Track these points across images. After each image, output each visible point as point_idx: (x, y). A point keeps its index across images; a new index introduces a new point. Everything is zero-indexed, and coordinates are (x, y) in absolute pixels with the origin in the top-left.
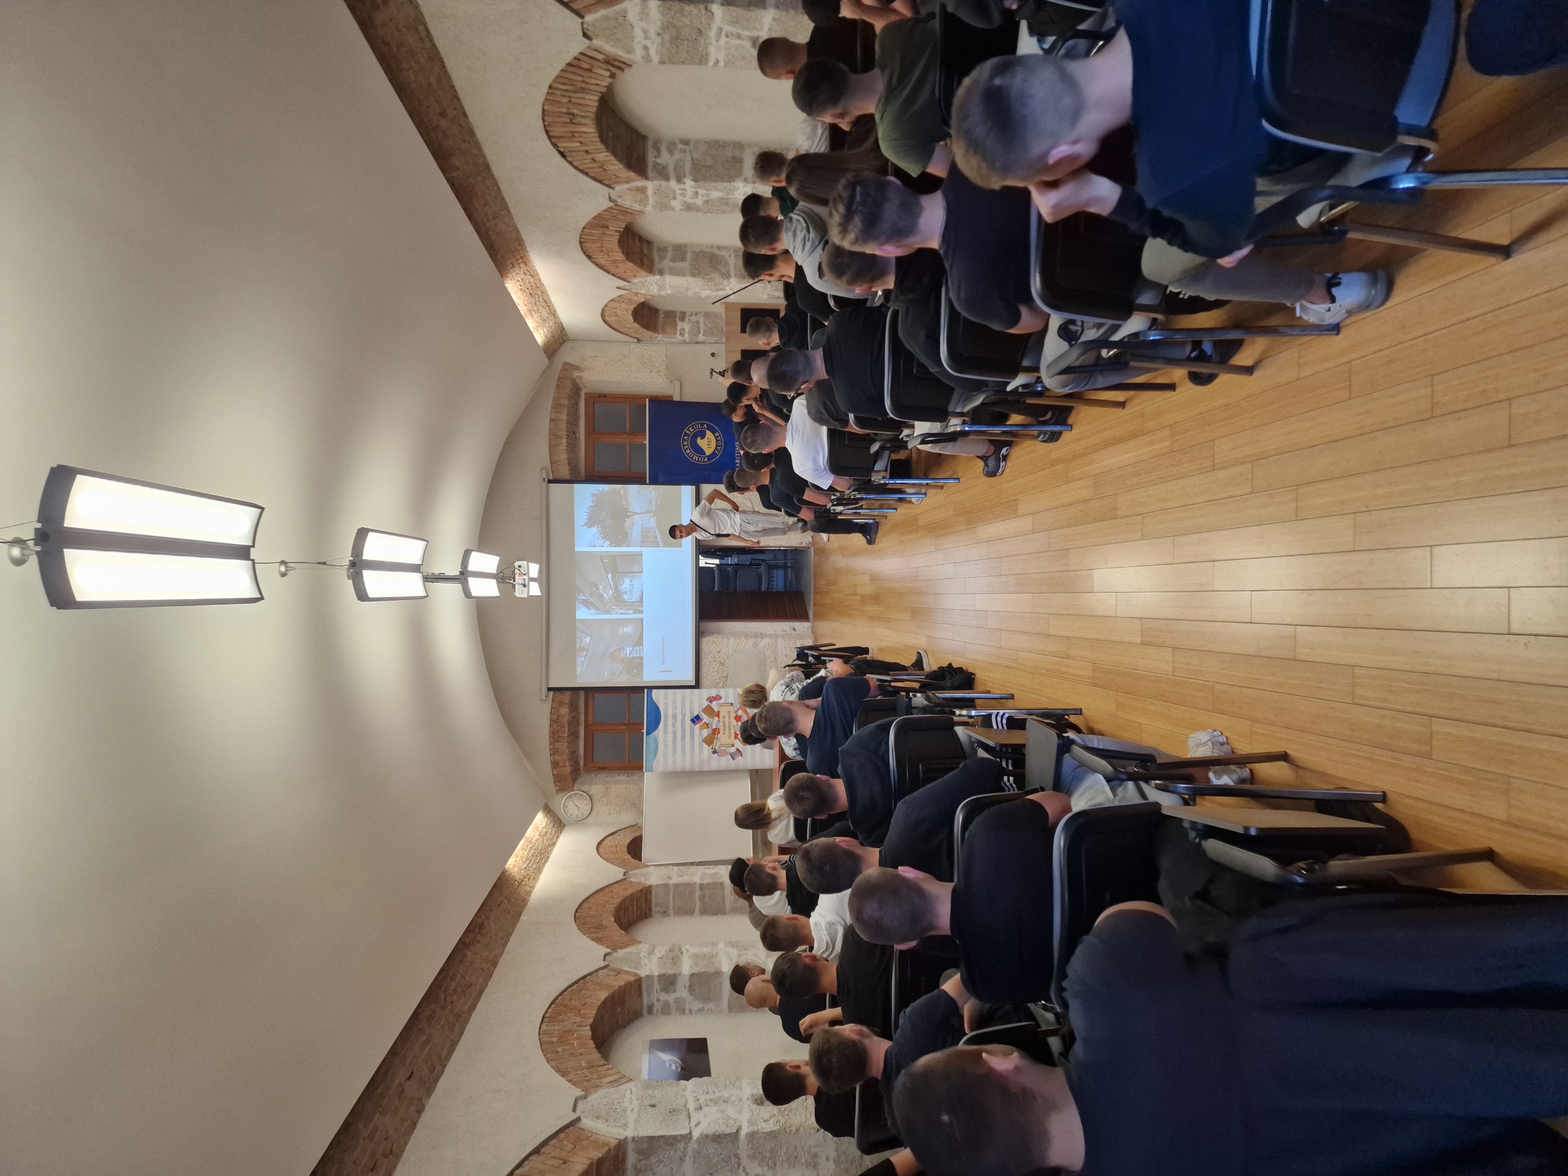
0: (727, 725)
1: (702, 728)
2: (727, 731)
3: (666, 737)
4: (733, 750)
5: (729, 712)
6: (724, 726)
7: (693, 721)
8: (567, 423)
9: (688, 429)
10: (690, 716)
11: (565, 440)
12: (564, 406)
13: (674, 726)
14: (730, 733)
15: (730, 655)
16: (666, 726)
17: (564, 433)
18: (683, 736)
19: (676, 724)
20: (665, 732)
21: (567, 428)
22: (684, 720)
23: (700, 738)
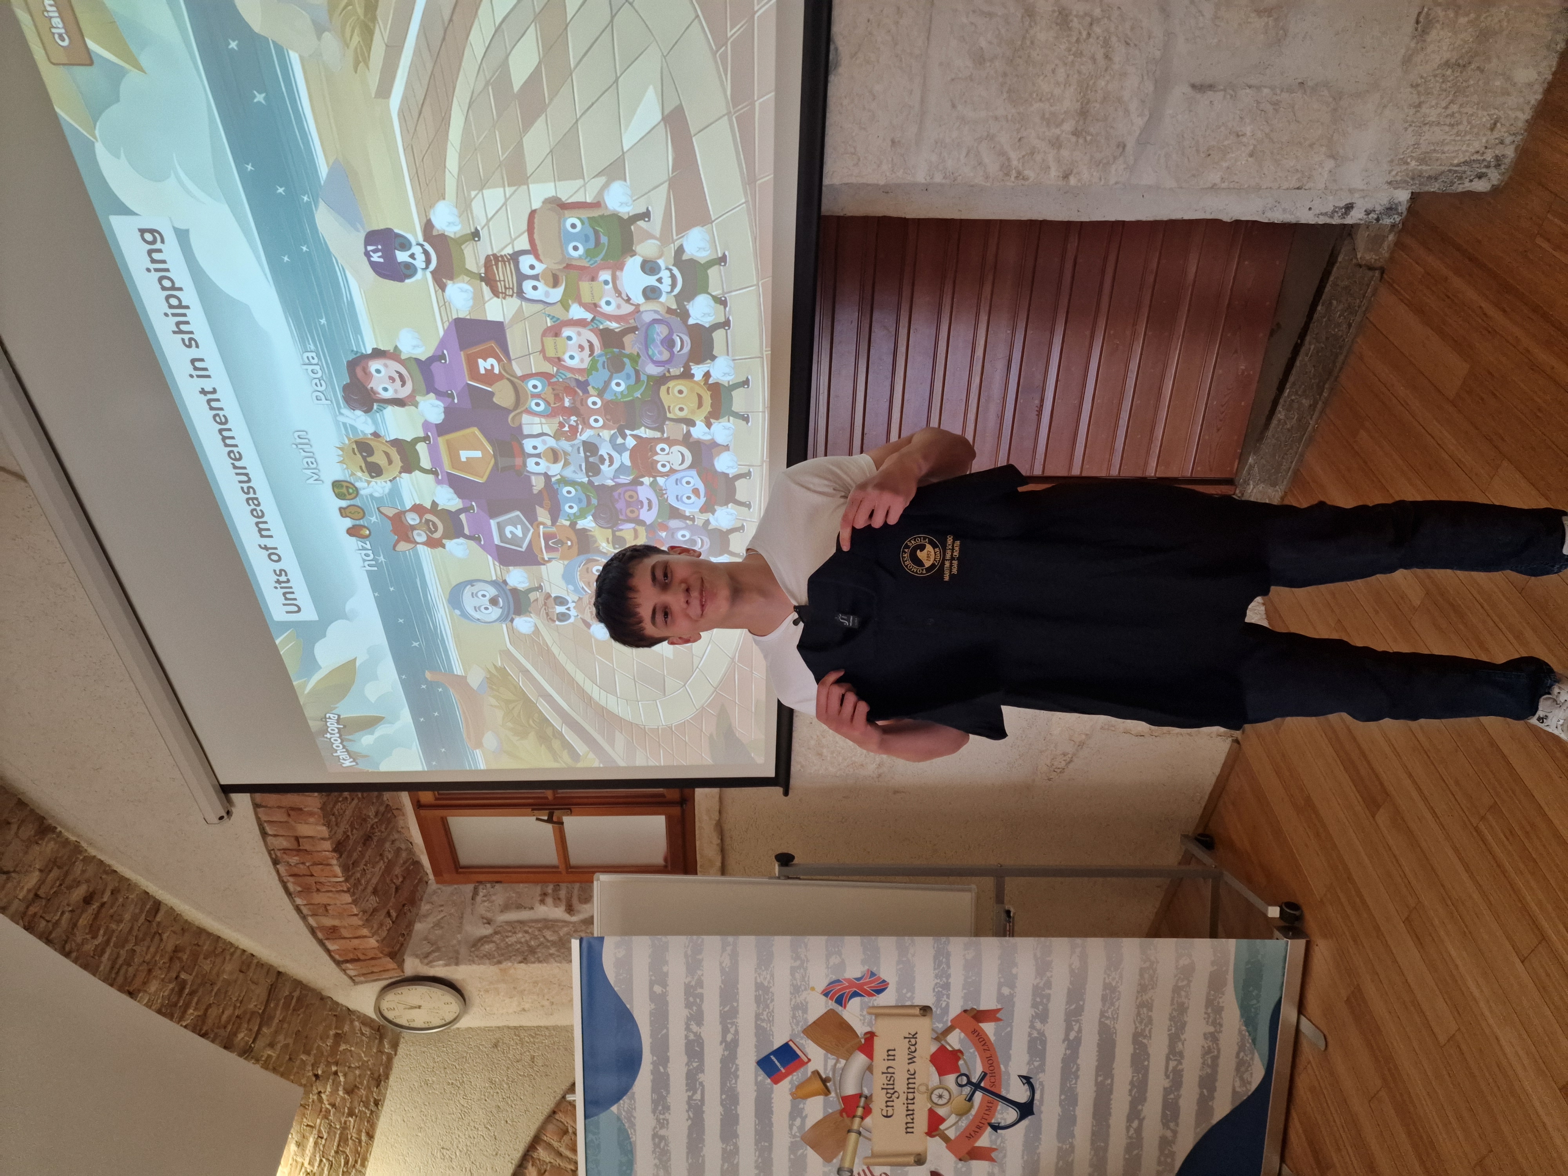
0: (901, 1085)
1: (800, 1094)
2: (899, 1106)
3: (663, 1124)
5: (914, 1037)
6: (890, 1087)
7: (765, 1064)
10: (758, 1049)
13: (693, 1081)
14: (910, 1113)
16: (661, 1083)
18: (729, 1121)
19: (700, 1078)
20: (660, 1103)
22: (734, 1063)
23: (795, 1129)
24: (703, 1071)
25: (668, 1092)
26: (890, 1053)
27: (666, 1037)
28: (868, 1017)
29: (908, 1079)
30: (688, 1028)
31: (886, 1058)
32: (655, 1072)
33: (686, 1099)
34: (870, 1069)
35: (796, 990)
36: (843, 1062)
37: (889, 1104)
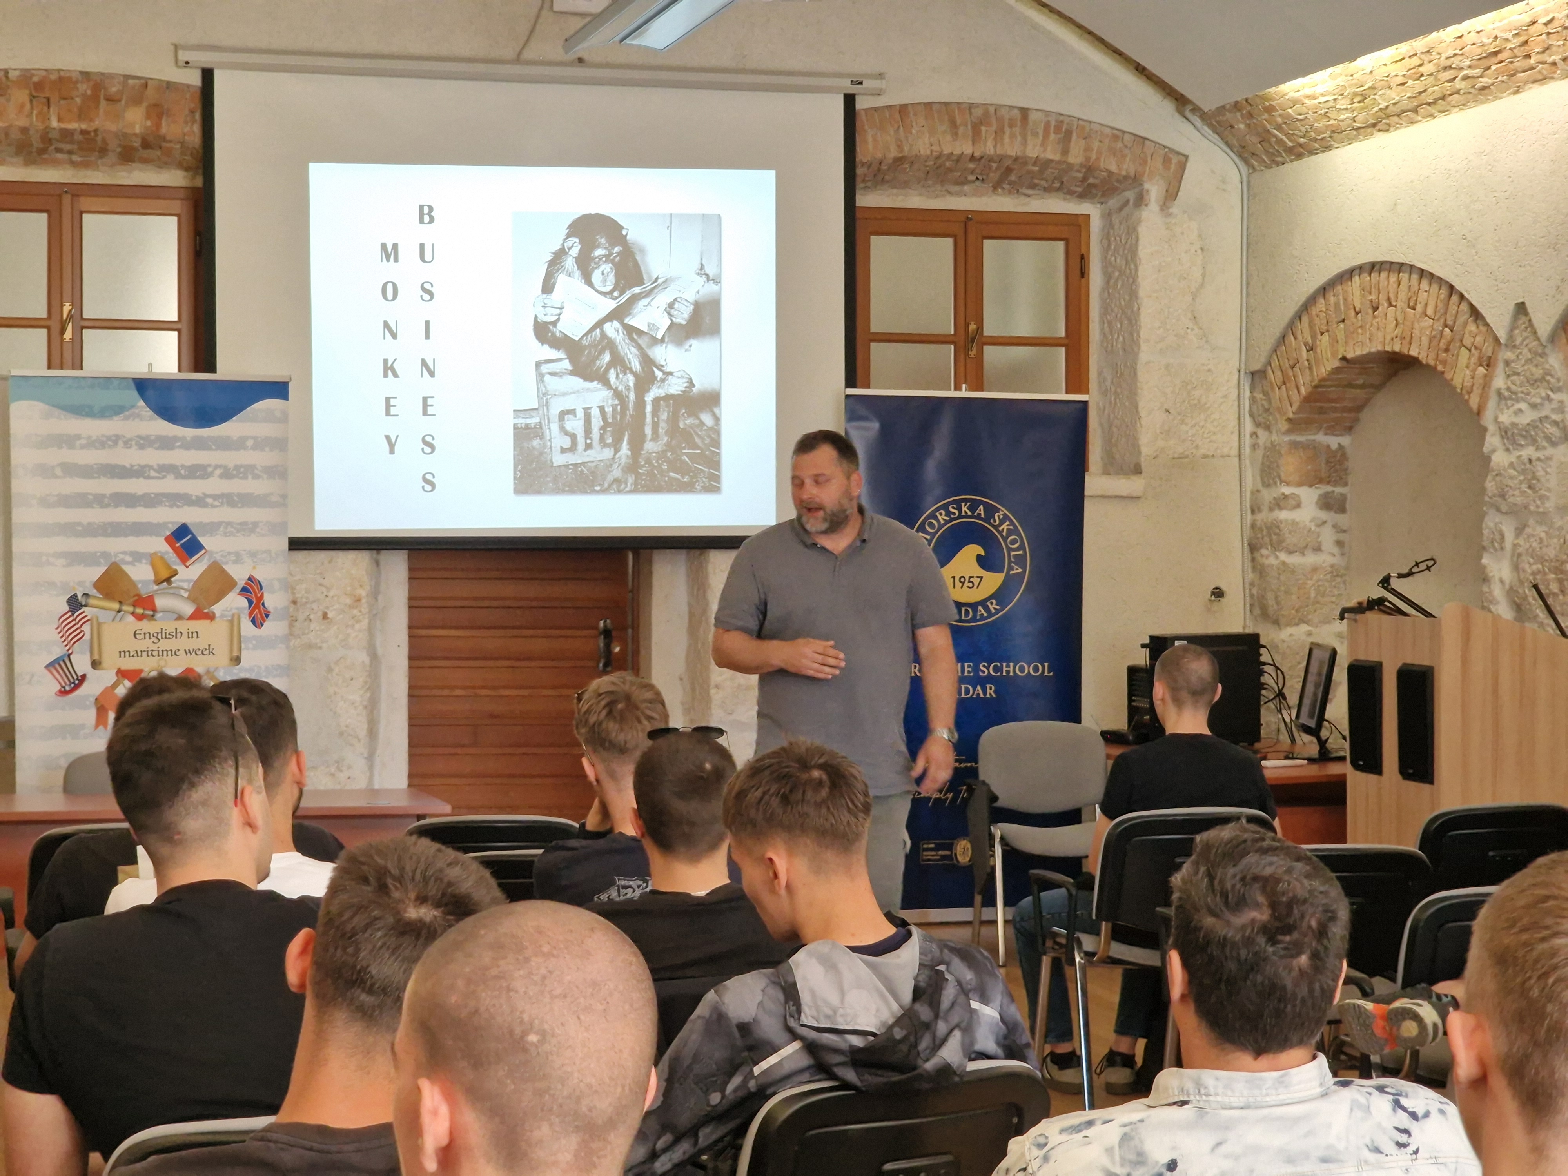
0: (164, 644)
1: (155, 560)
2: (147, 644)
3: (130, 444)
4: (81, 663)
6: (160, 635)
7: (182, 531)
8: (1016, 159)
9: (1006, 517)
10: (200, 525)
11: (967, 148)
12: (1065, 152)
13: (166, 470)
14: (139, 654)
16: (164, 444)
17: (988, 148)
18: (130, 501)
19: (171, 477)
20: (146, 442)
21: (1001, 158)
22: (184, 504)
23: (121, 556)
24: (175, 478)
25: (157, 449)
27: (209, 448)
28: (229, 614)
30: (217, 467)
31: (190, 631)
32: (175, 438)
33: (151, 464)
34: (180, 618)
35: (253, 554)
36: (186, 595)
37: (148, 636)
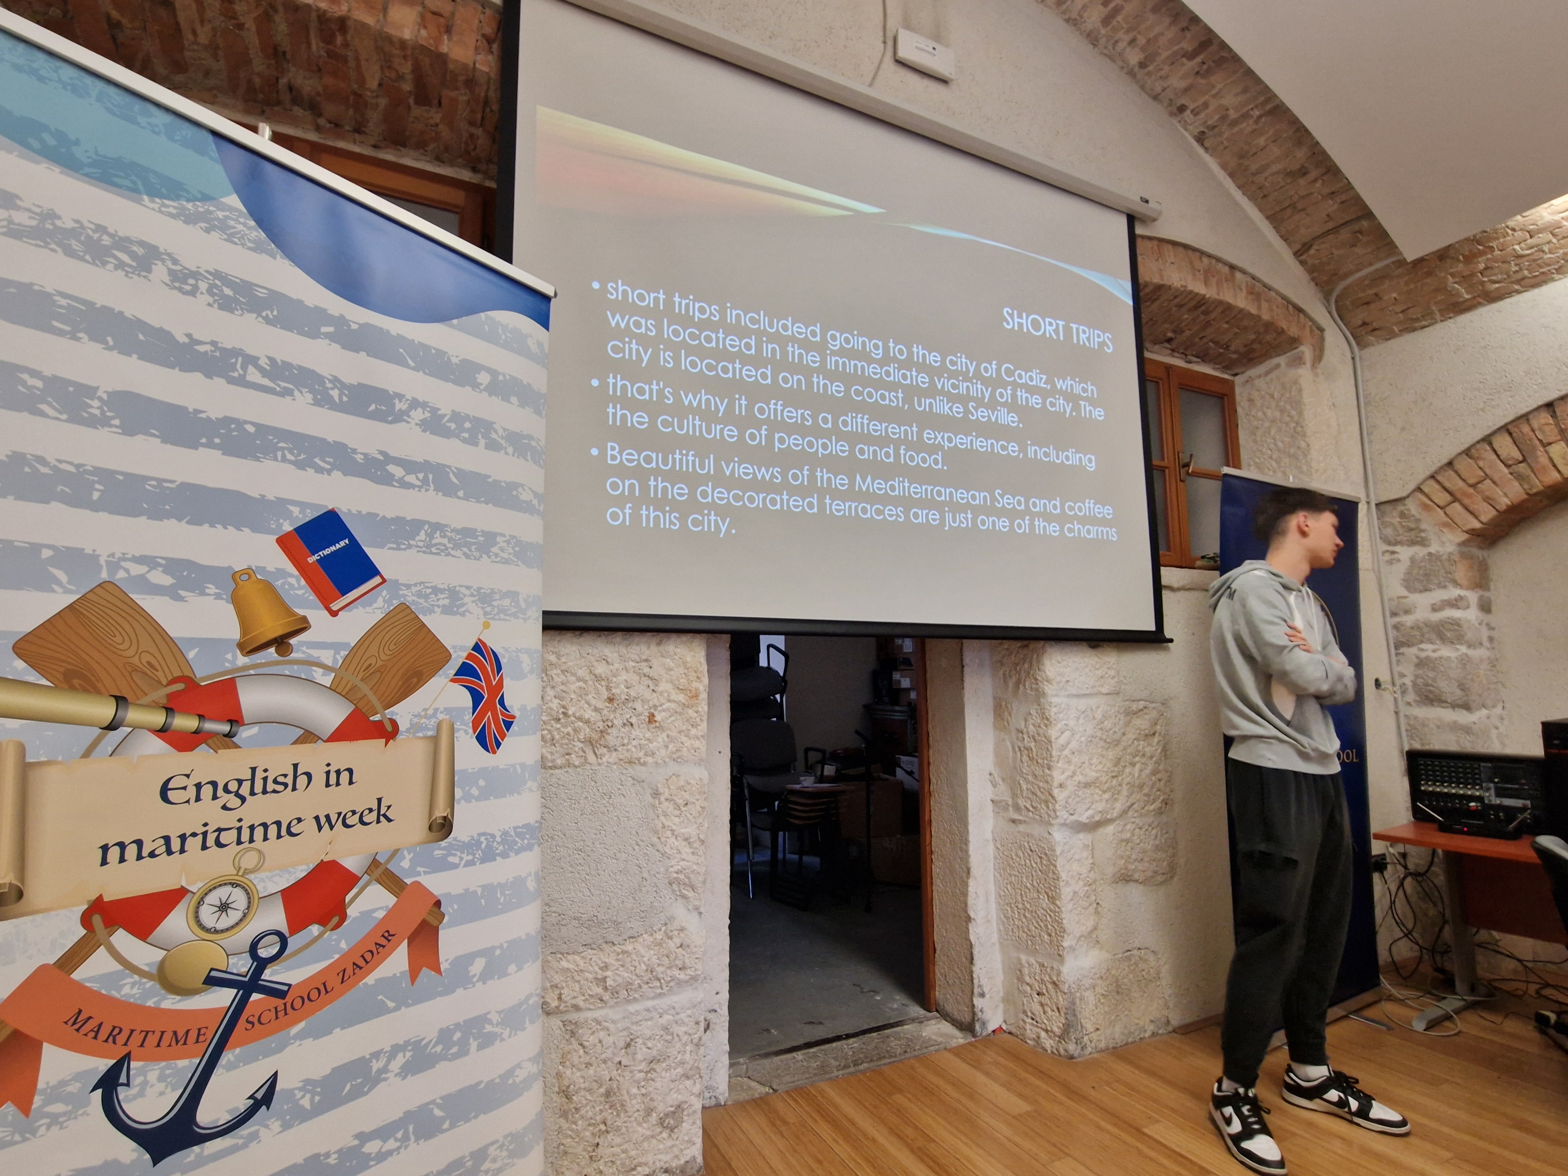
0: (257, 810)
2: (203, 814)
5: (383, 817)
6: (247, 786)
7: (324, 528)
10: (373, 518)
12: (1259, 309)
13: (292, 377)
15: (639, 771)
16: (292, 316)
20: (240, 296)
22: (334, 467)
24: (317, 403)
25: (268, 321)
26: (345, 776)
28: (433, 722)
29: (278, 824)
31: (333, 769)
34: (308, 737)
35: (484, 598)
36: (327, 680)
37: (207, 791)
